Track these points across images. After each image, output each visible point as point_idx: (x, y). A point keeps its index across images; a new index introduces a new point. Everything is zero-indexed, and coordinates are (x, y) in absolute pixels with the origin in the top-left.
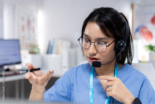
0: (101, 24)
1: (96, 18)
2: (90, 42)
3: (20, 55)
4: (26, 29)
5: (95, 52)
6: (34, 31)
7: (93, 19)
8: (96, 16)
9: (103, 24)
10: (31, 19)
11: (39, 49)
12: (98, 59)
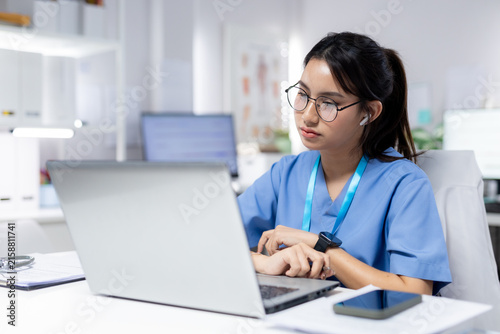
0: (334, 64)
1: (327, 51)
2: (309, 97)
5: (315, 119)
6: (276, 92)
7: (321, 53)
8: (327, 47)
9: (338, 64)
10: (268, 60)
11: (290, 143)
12: (319, 135)
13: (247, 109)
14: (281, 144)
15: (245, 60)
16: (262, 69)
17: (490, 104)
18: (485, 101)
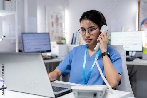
3: (50, 44)
4: (55, 25)
6: (61, 26)
10: (59, 17)
11: (66, 41)
12: (92, 39)
13: (53, 31)
14: (63, 41)
15: (52, 17)
16: (57, 19)
17: (123, 30)
18: (122, 29)
